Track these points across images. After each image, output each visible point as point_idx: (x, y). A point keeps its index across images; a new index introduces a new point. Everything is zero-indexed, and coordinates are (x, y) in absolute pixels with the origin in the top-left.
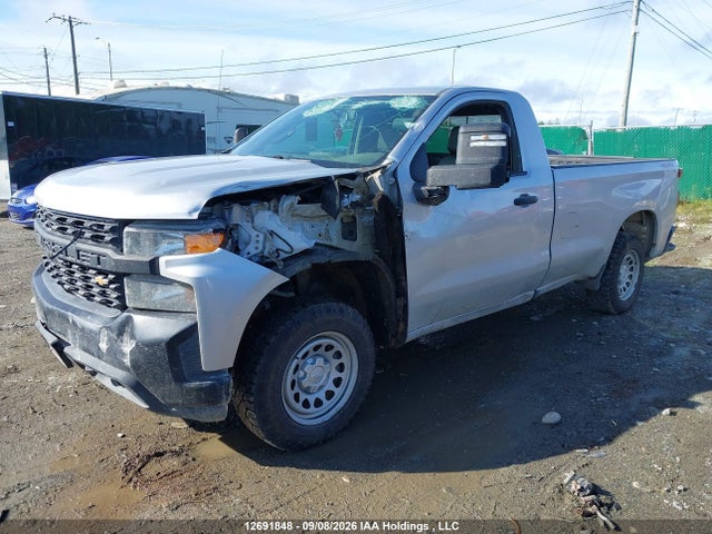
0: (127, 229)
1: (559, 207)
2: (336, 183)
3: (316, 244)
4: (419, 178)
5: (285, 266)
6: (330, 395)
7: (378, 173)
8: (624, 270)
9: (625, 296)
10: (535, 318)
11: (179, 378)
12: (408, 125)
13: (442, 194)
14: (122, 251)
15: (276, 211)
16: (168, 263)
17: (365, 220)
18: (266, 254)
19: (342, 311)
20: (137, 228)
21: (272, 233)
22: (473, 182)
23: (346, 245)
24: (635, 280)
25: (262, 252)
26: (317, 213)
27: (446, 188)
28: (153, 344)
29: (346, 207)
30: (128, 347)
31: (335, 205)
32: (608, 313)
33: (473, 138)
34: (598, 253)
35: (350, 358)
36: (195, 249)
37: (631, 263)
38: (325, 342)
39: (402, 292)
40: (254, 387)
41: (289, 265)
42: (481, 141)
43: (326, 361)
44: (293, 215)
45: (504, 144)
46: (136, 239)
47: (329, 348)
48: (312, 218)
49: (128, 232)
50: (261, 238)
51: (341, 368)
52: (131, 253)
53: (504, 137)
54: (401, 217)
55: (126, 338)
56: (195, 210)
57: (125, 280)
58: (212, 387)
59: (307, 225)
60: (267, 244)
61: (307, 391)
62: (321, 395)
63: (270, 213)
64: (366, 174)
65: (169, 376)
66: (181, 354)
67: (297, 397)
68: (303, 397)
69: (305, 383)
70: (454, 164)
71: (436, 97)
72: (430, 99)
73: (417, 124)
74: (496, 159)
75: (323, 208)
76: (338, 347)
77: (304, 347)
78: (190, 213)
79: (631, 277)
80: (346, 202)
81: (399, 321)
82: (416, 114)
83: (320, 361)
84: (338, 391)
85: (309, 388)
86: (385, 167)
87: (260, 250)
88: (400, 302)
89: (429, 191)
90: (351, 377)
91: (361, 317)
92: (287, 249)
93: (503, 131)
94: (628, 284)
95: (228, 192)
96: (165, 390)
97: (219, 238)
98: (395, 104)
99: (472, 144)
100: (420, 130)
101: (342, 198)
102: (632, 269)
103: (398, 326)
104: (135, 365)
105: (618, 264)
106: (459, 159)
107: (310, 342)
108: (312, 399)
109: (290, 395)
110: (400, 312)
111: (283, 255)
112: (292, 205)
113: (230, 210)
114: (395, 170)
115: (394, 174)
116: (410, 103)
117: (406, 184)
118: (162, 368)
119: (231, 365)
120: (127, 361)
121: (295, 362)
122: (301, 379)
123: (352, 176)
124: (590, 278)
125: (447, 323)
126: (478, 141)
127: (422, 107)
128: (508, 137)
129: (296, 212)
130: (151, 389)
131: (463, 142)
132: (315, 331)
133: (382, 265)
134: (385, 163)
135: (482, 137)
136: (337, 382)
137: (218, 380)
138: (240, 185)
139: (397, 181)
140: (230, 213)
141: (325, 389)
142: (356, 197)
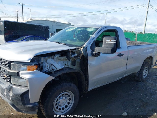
0: (12, 63)
1: (129, 55)
2: (70, 51)
3: (64, 67)
4: (93, 50)
5: (54, 74)
6: (66, 106)
7: (82, 48)
8: (144, 71)
9: (144, 77)
10: (122, 82)
11: (24, 104)
12: (91, 36)
13: (99, 54)
14: (10, 69)
15: (53, 59)
16: (22, 74)
17: (78, 61)
18: (50, 70)
19: (70, 85)
20: (15, 63)
21: (52, 64)
22: (106, 52)
23: (72, 67)
24: (147, 73)
25: (49, 70)
26: (65, 59)
27: (99, 53)
28: (17, 95)
29: (73, 57)
30: (11, 95)
31: (69, 57)
32: (140, 81)
33: (107, 40)
34: (138, 67)
35: (72, 97)
36: (29, 70)
37: (146, 69)
38: (65, 93)
39: (87, 79)
40: (45, 106)
41: (56, 73)
42: (109, 41)
43: (66, 98)
44: (58, 60)
45: (115, 42)
46: (14, 66)
47: (66, 94)
48: (63, 60)
49: (12, 64)
50: (49, 66)
51: (70, 99)
52: (13, 70)
53: (115, 41)
54: (87, 60)
55: (11, 92)
56: (30, 59)
57: (11, 77)
58: (33, 107)
59: (62, 62)
60: (50, 68)
61: (60, 106)
62: (64, 107)
63: (52, 59)
64: (79, 49)
65: (21, 103)
66: (24, 98)
67: (57, 108)
68: (59, 107)
69: (60, 104)
70: (102, 47)
71: (98, 28)
72: (97, 29)
73: (93, 36)
74: (113, 46)
75: (66, 57)
76: (69, 94)
77: (60, 94)
78: (28, 60)
79: (146, 72)
80: (73, 56)
81: (86, 87)
82: (93, 33)
83: (64, 98)
84: (69, 106)
85: (61, 105)
86: (84, 47)
87: (48, 69)
88: (86, 82)
89: (95, 53)
90: (72, 102)
91: (75, 86)
92: (56, 69)
93: (115, 39)
94: (145, 74)
95: (39, 54)
96: (20, 107)
97: (36, 67)
98: (88, 30)
99: (107, 42)
100: (94, 37)
101: (72, 55)
102: (146, 71)
103: (86, 88)
104: (12, 100)
105: (143, 70)
106: (103, 46)
107: (61, 93)
108: (61, 108)
109: (55, 107)
110: (86, 84)
111: (54, 71)
112: (58, 57)
113: (41, 58)
114: (87, 48)
115: (86, 49)
116: (92, 30)
117: (89, 51)
118: (19, 101)
119: (38, 101)
120: (10, 98)
121: (57, 99)
122: (58, 103)
123: (75, 49)
124: (136, 73)
125: (99, 86)
126: (108, 41)
127: (95, 31)
128: (116, 41)
129: (59, 59)
130: (17, 106)
131: (105, 41)
132: (63, 91)
133: (82, 73)
134: (84, 46)
135: (109, 40)
136: (69, 103)
137: (34, 105)
138: (43, 52)
139: (87, 50)
140: (41, 59)
141: (65, 105)
142: (76, 55)
